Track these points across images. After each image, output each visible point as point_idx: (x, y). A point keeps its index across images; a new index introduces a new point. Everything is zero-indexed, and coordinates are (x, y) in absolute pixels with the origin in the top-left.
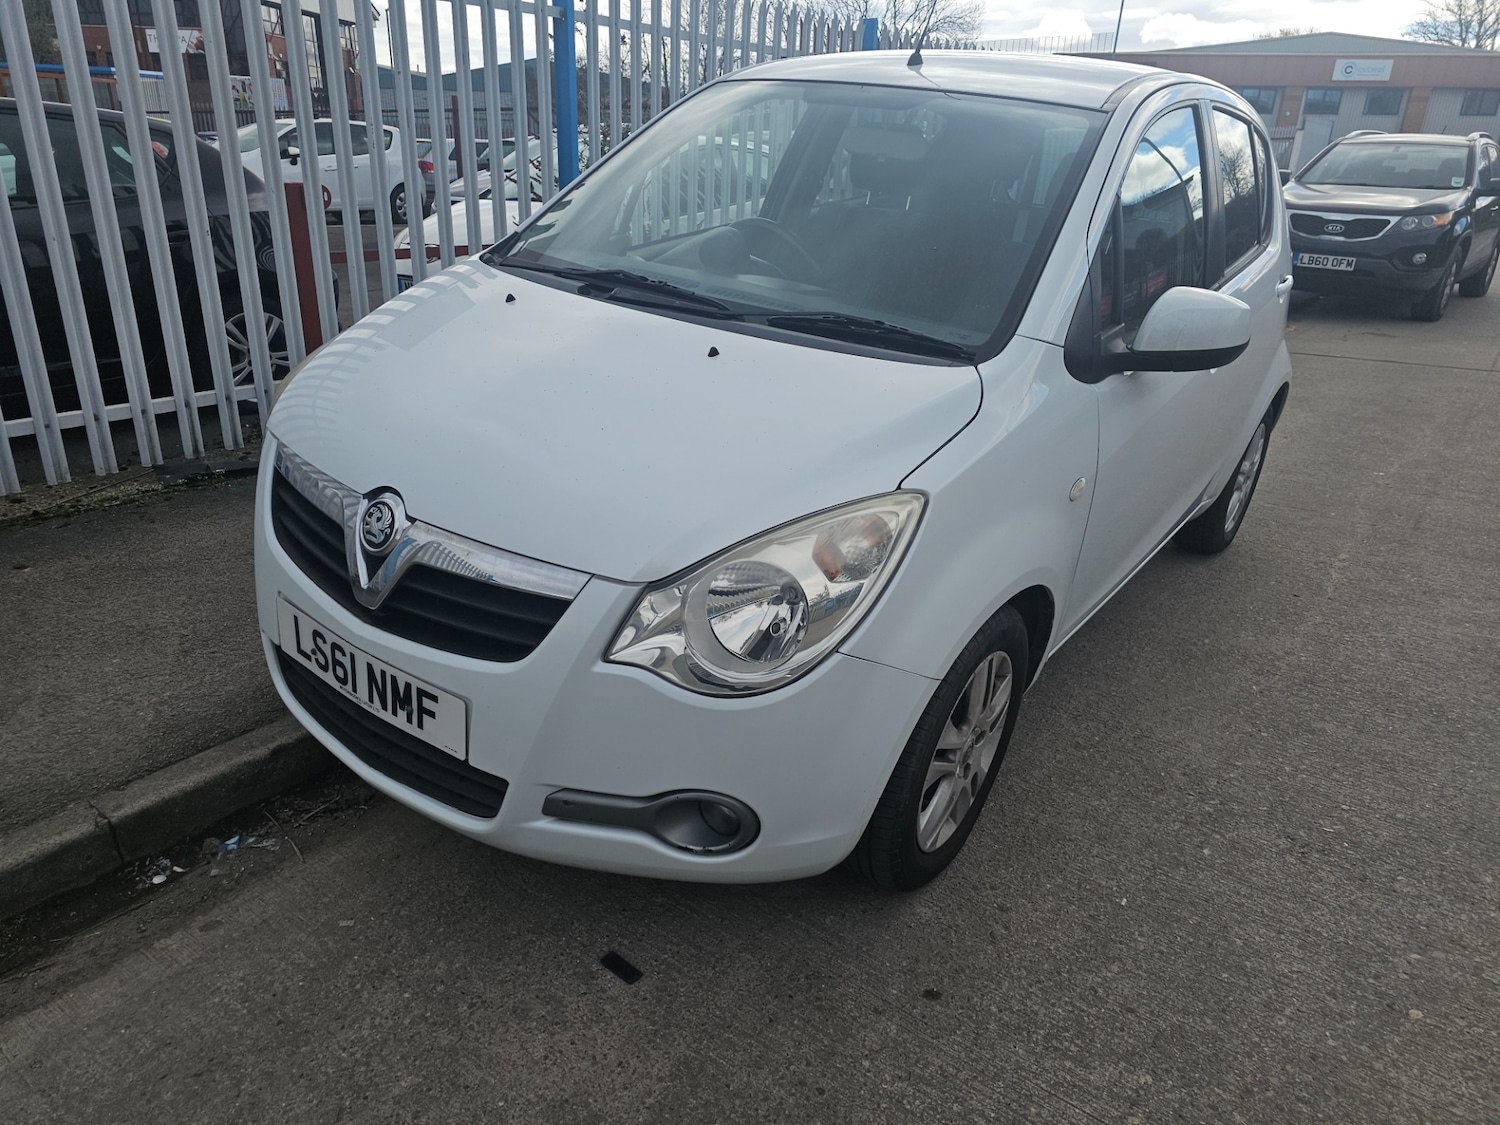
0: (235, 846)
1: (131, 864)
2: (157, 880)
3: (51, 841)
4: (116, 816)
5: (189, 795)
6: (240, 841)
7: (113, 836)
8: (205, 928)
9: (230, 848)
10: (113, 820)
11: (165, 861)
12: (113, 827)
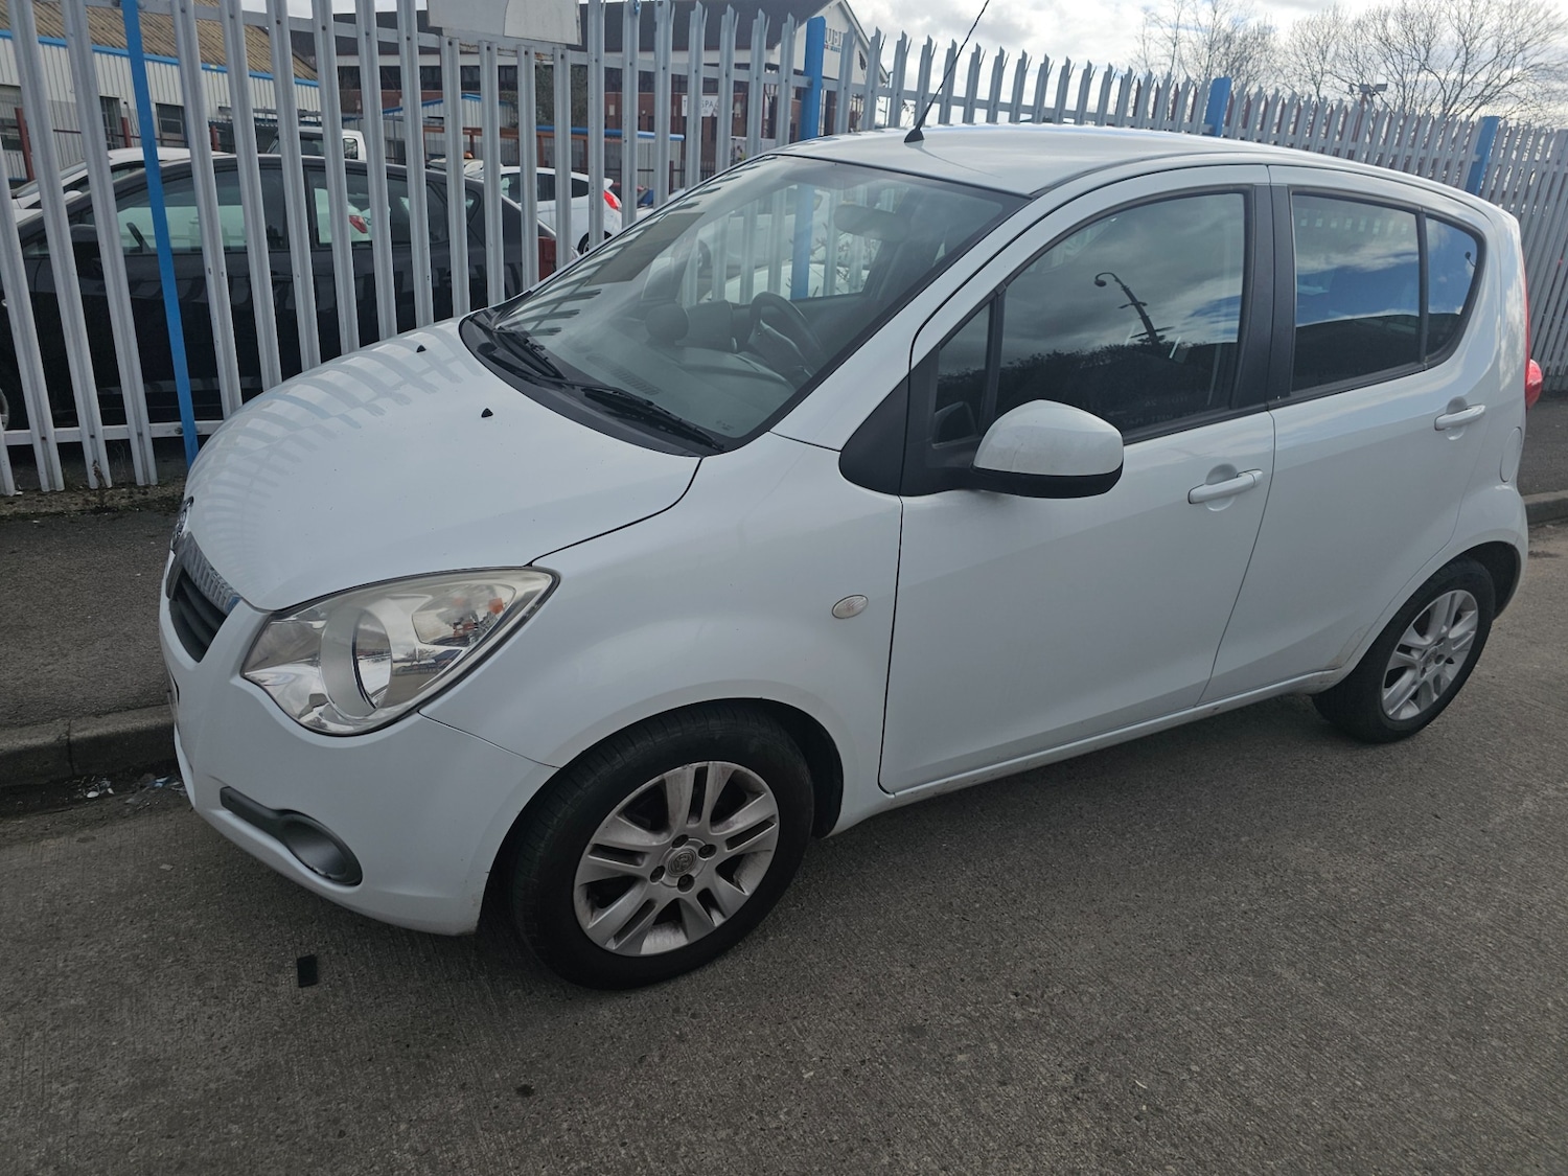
0: (161, 785)
1: (81, 777)
2: (91, 795)
3: (21, 743)
4: (76, 735)
5: (139, 734)
6: (166, 782)
7: (69, 750)
8: (81, 841)
9: (157, 785)
10: (72, 738)
11: (106, 782)
12: (70, 745)
